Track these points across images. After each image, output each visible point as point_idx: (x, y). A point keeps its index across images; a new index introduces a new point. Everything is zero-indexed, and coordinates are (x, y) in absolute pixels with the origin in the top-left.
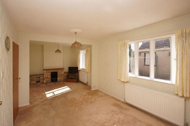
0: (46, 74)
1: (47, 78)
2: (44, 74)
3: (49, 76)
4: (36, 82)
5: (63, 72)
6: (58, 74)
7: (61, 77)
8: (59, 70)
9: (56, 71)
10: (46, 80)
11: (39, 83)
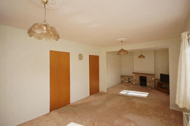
0: (135, 77)
1: (136, 80)
2: (134, 77)
3: (138, 80)
4: (128, 82)
5: (153, 79)
6: (147, 79)
7: (151, 83)
8: (148, 76)
9: (144, 76)
10: (135, 82)
11: (130, 83)
